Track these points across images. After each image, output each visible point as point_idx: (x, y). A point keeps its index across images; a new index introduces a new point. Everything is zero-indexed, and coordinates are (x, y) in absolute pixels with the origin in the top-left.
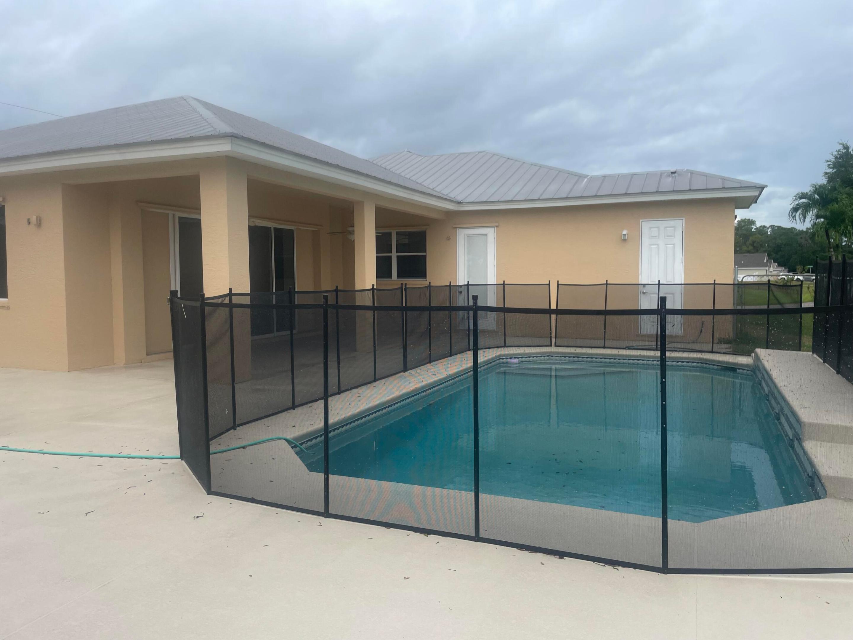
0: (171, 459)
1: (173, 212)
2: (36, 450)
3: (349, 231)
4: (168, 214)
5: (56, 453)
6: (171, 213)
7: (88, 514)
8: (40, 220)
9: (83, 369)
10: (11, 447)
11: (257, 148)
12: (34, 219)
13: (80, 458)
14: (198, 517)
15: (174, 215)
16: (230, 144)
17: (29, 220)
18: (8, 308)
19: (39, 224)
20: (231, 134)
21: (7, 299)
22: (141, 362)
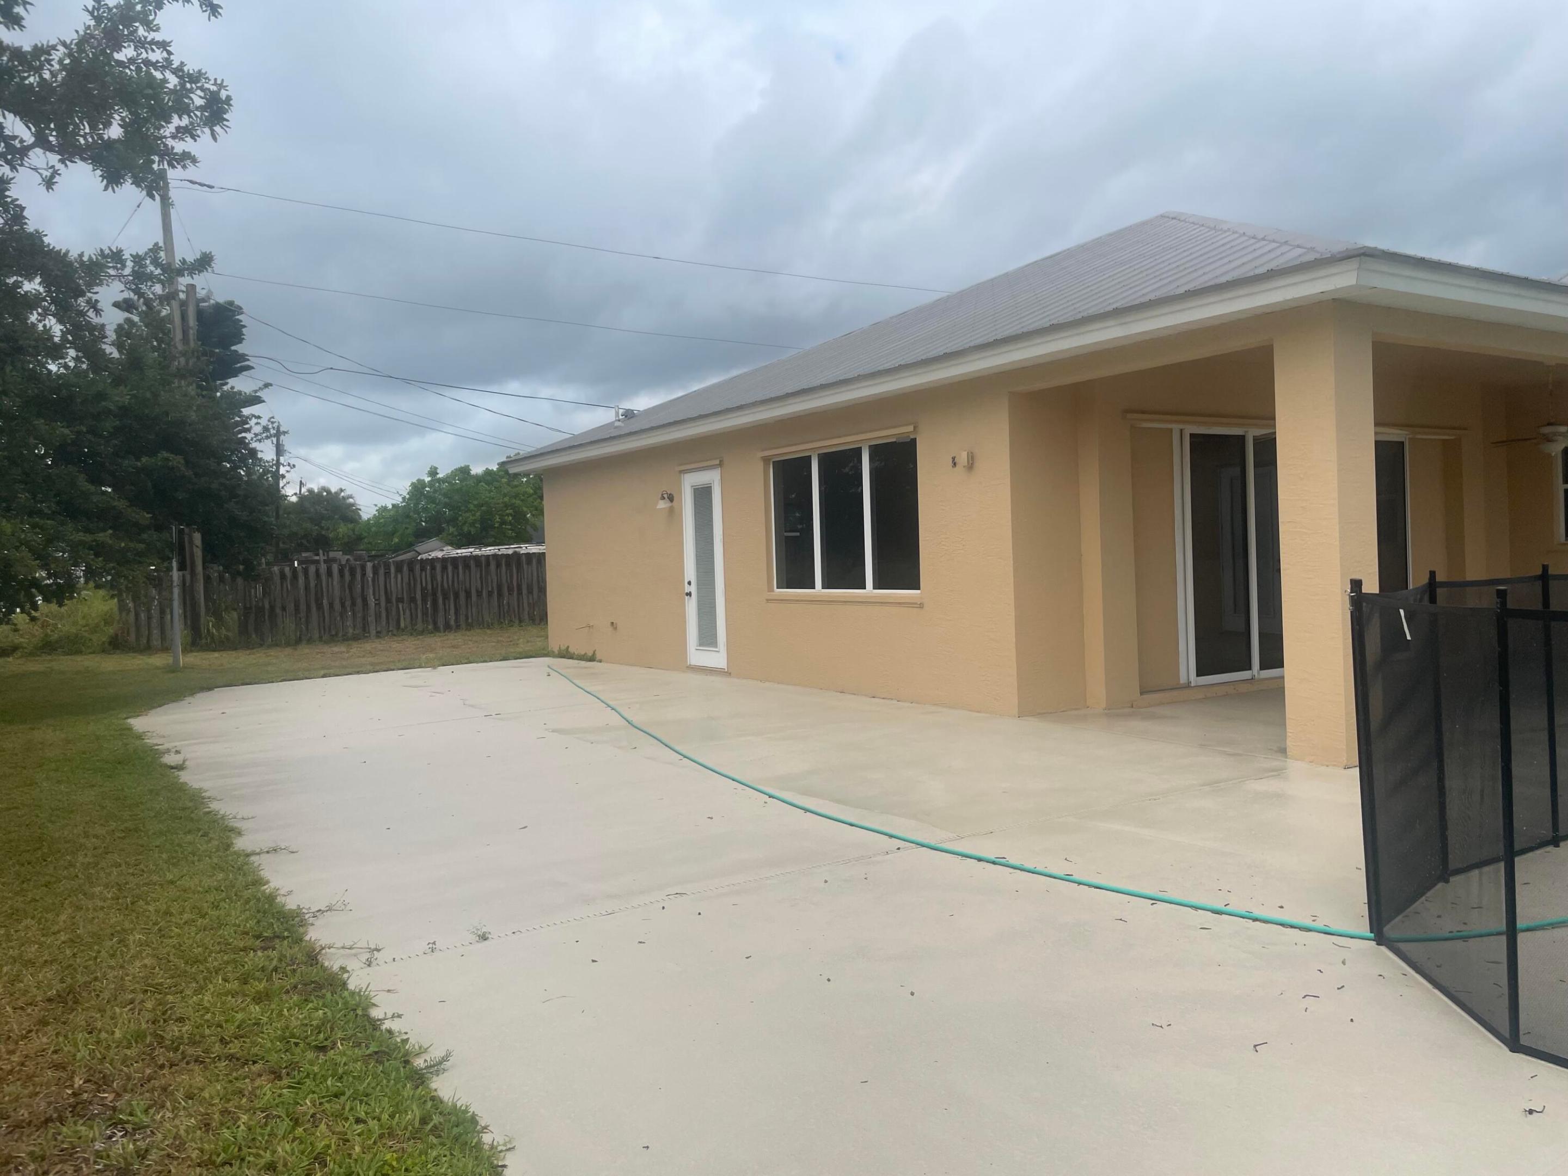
0: (1352, 938)
1: (1181, 426)
2: (1061, 873)
3: (1544, 435)
4: (1171, 430)
5: (1100, 886)
6: (1176, 427)
7: (1258, 1048)
8: (973, 458)
9: (1039, 714)
10: (1012, 861)
11: (1408, 272)
12: (963, 458)
13: (1152, 904)
14: (1531, 1112)
15: (1181, 430)
16: (1355, 273)
17: (954, 459)
18: (921, 606)
19: (970, 466)
20: (1362, 251)
21: (918, 592)
22: (1132, 707)
